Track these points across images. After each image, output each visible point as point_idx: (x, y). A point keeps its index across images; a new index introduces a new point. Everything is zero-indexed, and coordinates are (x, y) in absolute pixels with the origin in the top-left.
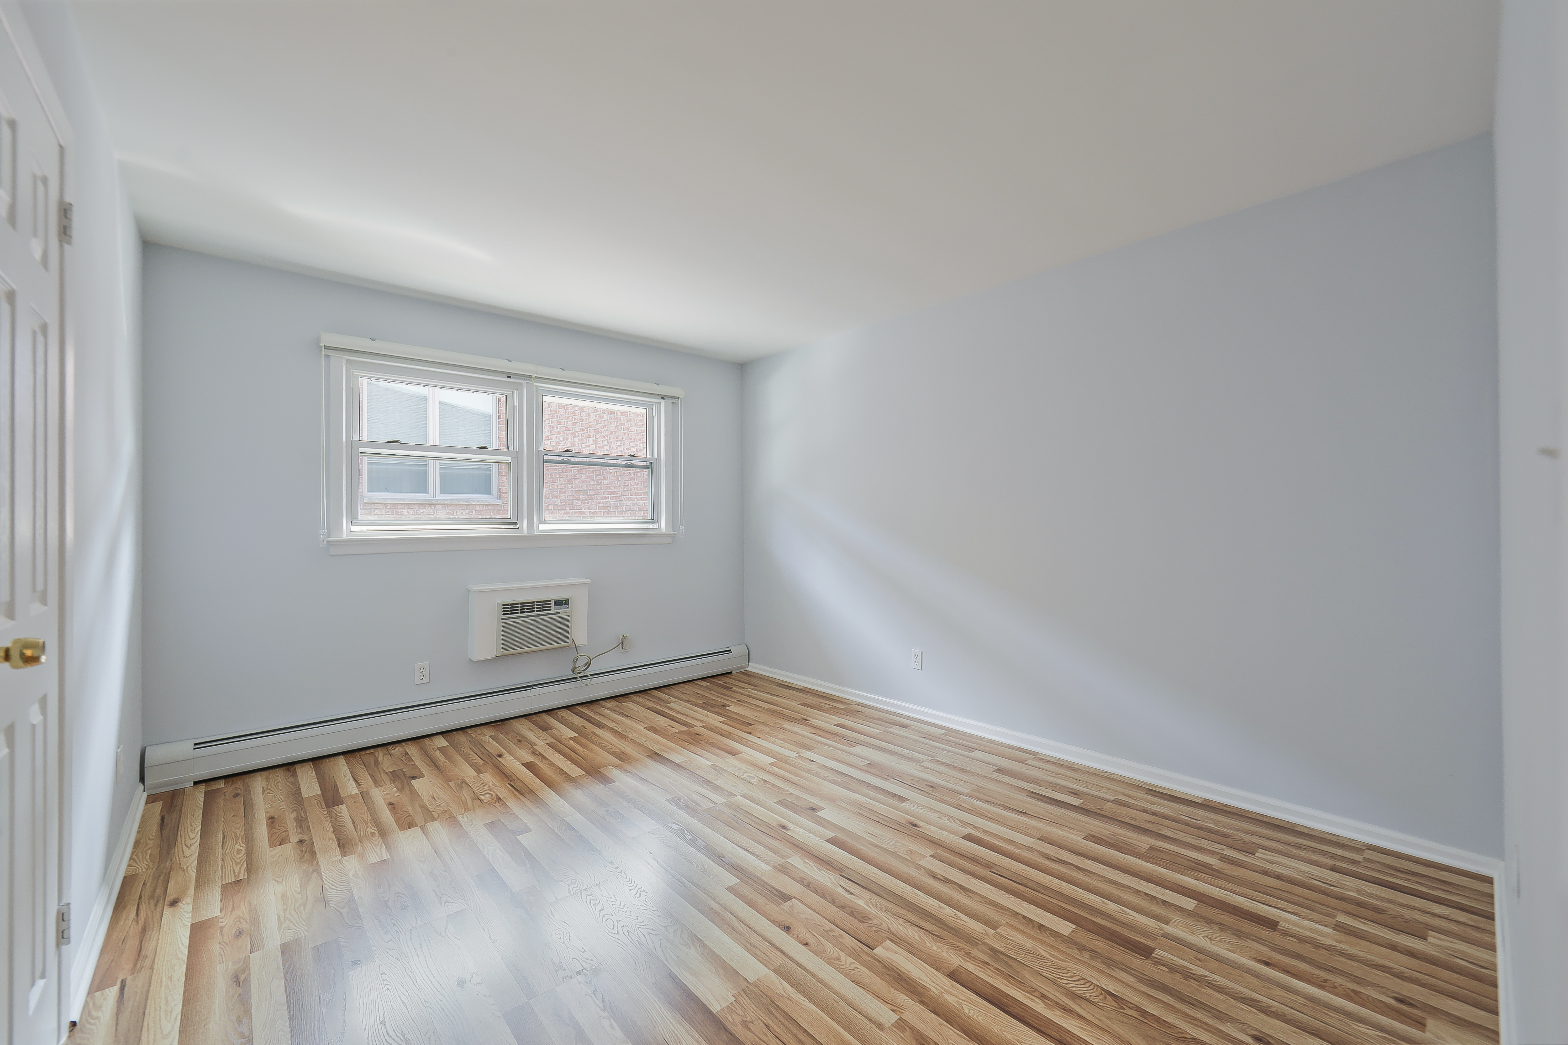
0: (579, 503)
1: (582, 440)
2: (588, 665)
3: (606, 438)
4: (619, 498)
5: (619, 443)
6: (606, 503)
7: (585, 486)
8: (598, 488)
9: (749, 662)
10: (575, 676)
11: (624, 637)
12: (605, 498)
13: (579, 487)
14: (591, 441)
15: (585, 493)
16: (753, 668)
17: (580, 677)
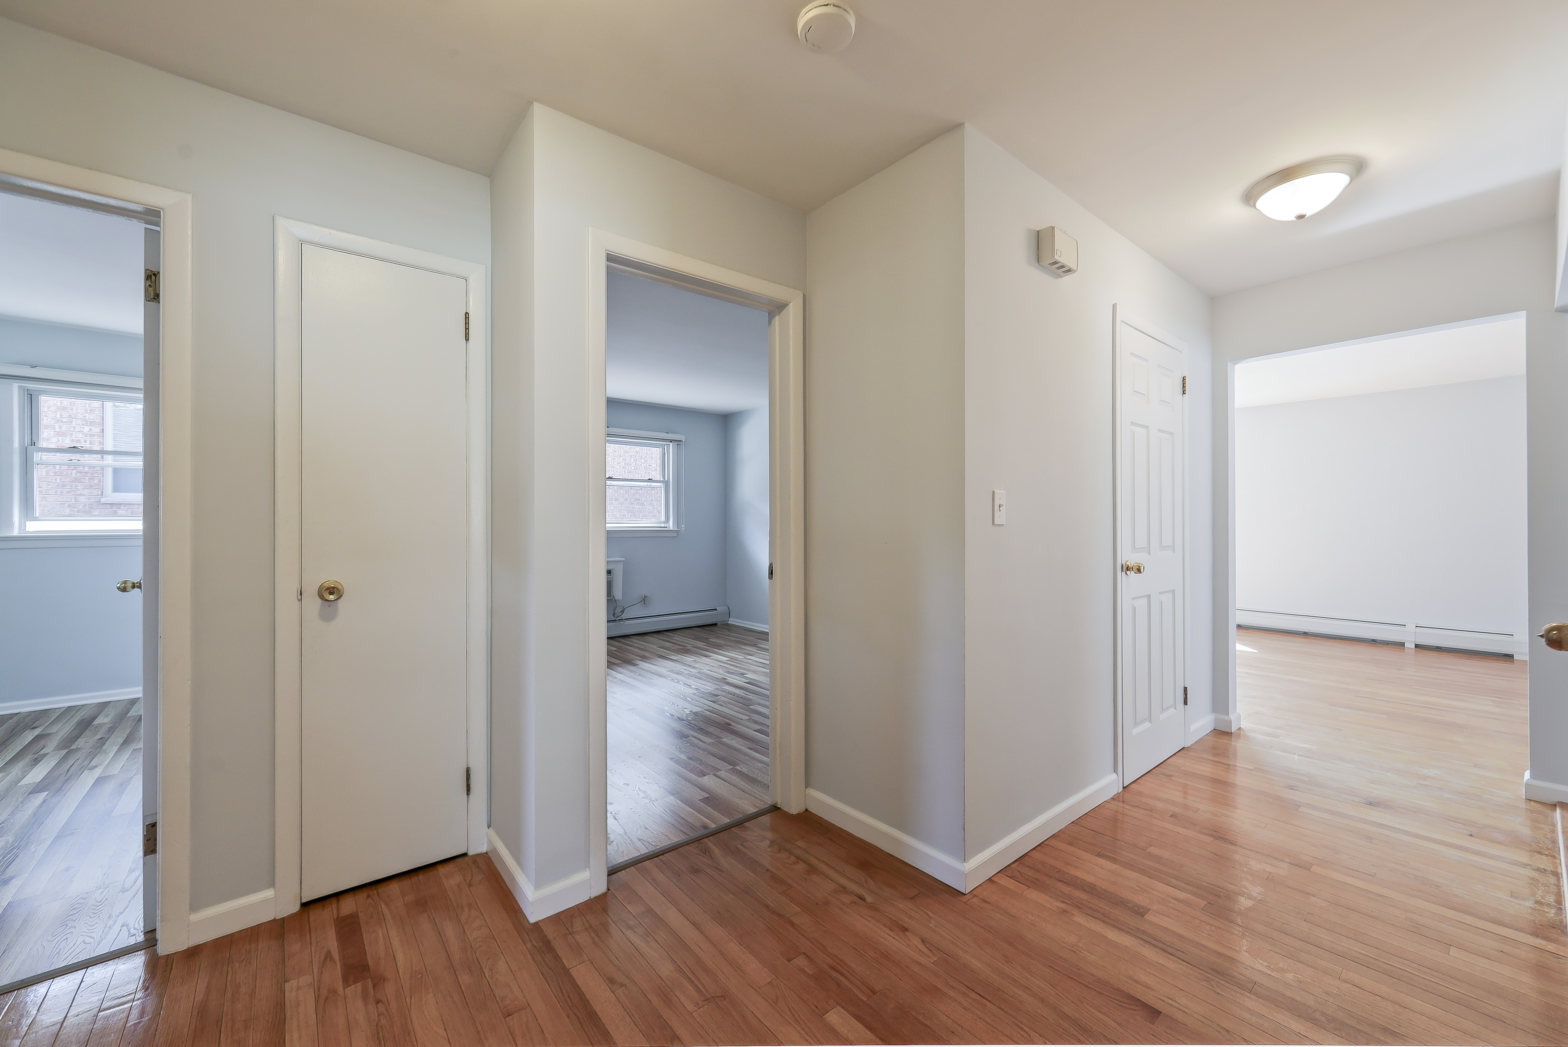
0: (612, 508)
1: (614, 459)
2: (623, 611)
3: (633, 457)
4: (642, 504)
5: (643, 461)
6: (633, 508)
7: (616, 494)
8: (627, 496)
9: (729, 617)
10: (615, 619)
11: (645, 597)
12: (632, 504)
13: (612, 495)
14: (621, 459)
15: (617, 499)
16: (732, 621)
17: (618, 620)
